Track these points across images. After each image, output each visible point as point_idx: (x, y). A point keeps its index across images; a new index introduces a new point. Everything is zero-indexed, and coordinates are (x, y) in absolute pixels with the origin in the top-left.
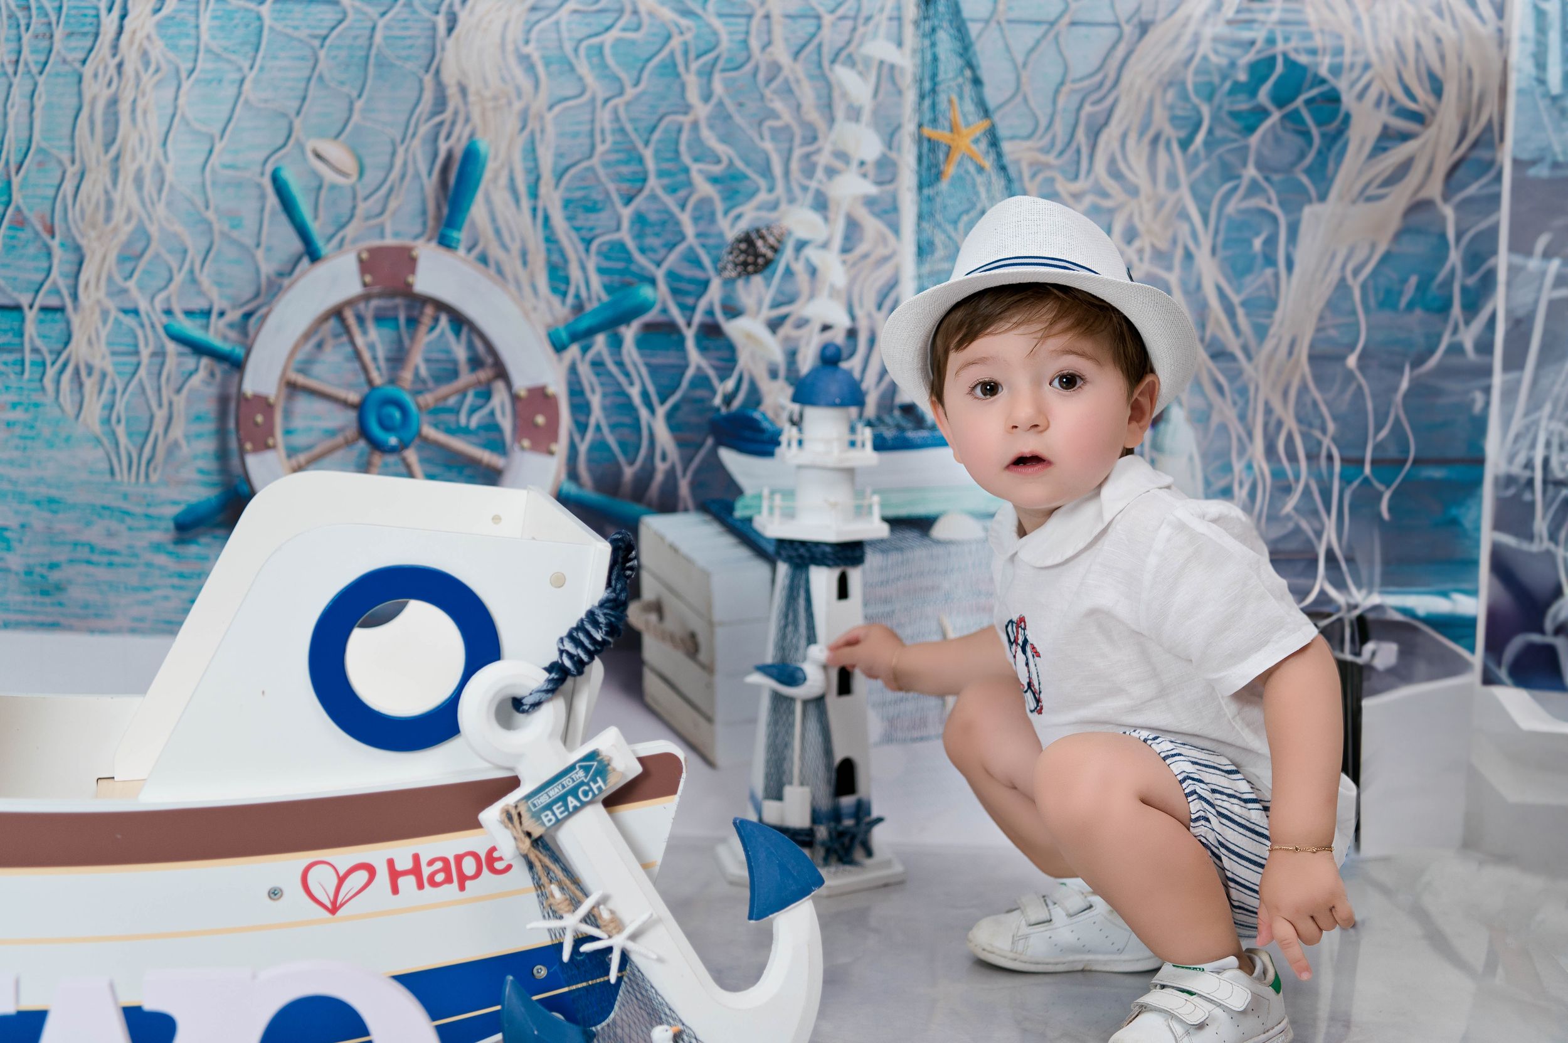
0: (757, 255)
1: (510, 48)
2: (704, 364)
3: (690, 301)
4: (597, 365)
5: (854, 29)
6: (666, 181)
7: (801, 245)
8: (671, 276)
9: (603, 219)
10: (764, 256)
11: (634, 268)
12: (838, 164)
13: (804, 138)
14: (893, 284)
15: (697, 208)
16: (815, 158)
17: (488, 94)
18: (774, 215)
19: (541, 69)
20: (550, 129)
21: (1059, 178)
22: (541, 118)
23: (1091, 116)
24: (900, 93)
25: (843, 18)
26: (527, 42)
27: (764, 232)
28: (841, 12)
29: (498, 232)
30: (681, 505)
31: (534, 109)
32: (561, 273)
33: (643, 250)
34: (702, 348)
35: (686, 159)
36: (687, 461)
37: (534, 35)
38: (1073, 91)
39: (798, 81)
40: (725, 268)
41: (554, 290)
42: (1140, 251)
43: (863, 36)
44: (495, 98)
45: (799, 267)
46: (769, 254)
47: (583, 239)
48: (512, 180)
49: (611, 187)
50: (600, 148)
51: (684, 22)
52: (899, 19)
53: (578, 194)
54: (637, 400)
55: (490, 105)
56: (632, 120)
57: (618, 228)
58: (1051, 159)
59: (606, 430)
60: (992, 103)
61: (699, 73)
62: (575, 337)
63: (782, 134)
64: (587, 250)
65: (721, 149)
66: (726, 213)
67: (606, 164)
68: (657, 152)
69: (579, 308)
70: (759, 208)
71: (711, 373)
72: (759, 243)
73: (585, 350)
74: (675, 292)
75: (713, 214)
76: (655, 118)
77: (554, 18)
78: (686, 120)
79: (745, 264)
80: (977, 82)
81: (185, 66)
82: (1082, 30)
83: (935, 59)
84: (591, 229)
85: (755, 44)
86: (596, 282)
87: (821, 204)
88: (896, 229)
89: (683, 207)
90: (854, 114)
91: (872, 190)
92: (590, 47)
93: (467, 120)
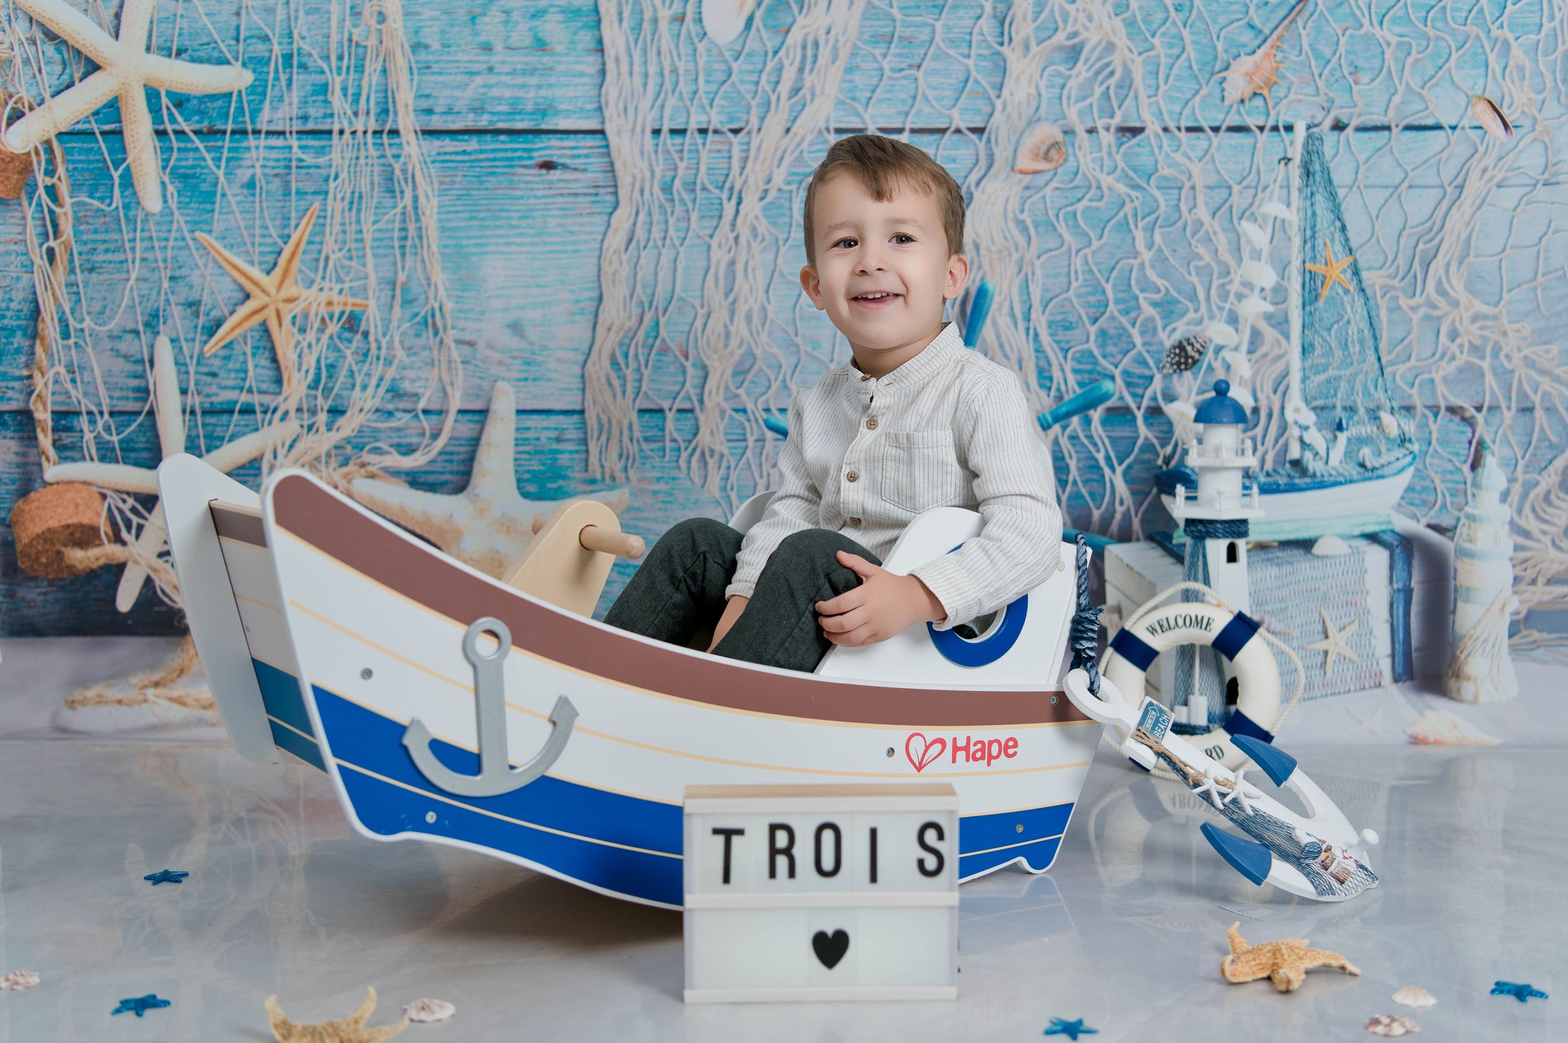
0: (1187, 357)
1: (1010, 215)
2: (1150, 435)
3: (1139, 391)
4: (1073, 438)
5: (1256, 195)
6: (1121, 306)
7: (1219, 349)
8: (1126, 373)
9: (1077, 333)
10: (1193, 358)
11: (1098, 368)
12: (1246, 291)
13: (1220, 273)
14: (1285, 374)
15: (1142, 325)
16: (1228, 287)
17: (994, 249)
18: (1199, 328)
19: (1032, 231)
20: (1039, 272)
21: (1402, 296)
22: (1033, 264)
23: (1423, 251)
24: (1290, 239)
25: (1245, 188)
26: (1022, 211)
27: (1193, 340)
28: (1245, 183)
29: (1001, 346)
30: (1134, 537)
31: (1026, 260)
32: (1047, 374)
33: (1105, 357)
34: (1149, 425)
35: (1136, 290)
36: (1138, 506)
37: (1027, 206)
38: (1410, 234)
39: (1215, 233)
40: (1164, 367)
41: (1042, 386)
42: (1461, 346)
43: (1263, 199)
44: (1000, 251)
45: (1217, 365)
46: (1196, 356)
47: (1062, 349)
48: (1012, 308)
49: (1082, 312)
50: (1074, 284)
51: (1133, 194)
52: (1288, 187)
53: (1059, 317)
54: (1102, 462)
55: (996, 256)
56: (1097, 264)
57: (1088, 340)
58: (1396, 283)
59: (1080, 484)
60: (1354, 244)
61: (1144, 229)
62: (1056, 419)
63: (1205, 272)
64: (1065, 358)
65: (1160, 282)
66: (1164, 328)
67: (1078, 296)
68: (1115, 285)
69: (1060, 398)
70: (1188, 324)
71: (1155, 442)
72: (1189, 348)
73: (1064, 428)
74: (1128, 385)
75: (1155, 329)
76: (1113, 262)
77: (1041, 194)
78: (1135, 263)
79: (1179, 364)
80: (1343, 228)
81: (782, 237)
82: (1418, 191)
83: (1314, 214)
84: (1068, 342)
85: (1184, 207)
86: (1072, 379)
87: (1233, 320)
88: (1287, 337)
89: (1134, 325)
90: (1257, 255)
91: (1270, 308)
92: (1067, 213)
93: (980, 267)
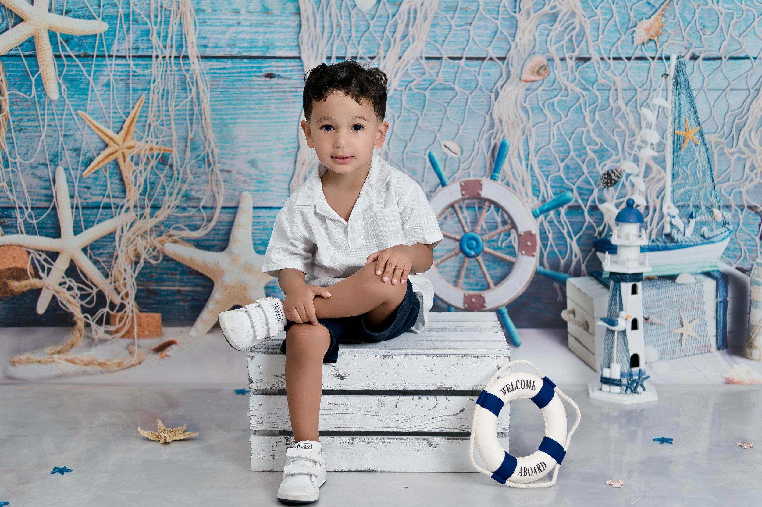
0: (611, 179)
1: (519, 104)
2: (591, 221)
3: (586, 197)
4: (551, 222)
5: (649, 94)
6: (577, 153)
7: (628, 175)
8: (579, 188)
9: (553, 167)
10: (614, 180)
11: (564, 185)
12: (643, 145)
13: (629, 135)
14: (663, 189)
15: (588, 162)
16: (633, 143)
17: (510, 122)
18: (618, 164)
19: (530, 112)
20: (533, 134)
21: (726, 147)
22: (530, 130)
23: (737, 123)
24: (667, 117)
25: (644, 90)
26: (525, 102)
27: (614, 170)
28: (644, 87)
29: (513, 173)
30: (582, 274)
31: (527, 127)
32: (537, 188)
33: (568, 179)
34: (591, 215)
35: (585, 144)
36: (584, 258)
37: (527, 100)
38: (731, 115)
39: (627, 114)
40: (599, 185)
41: (534, 194)
42: (756, 174)
43: (653, 96)
44: (513, 123)
45: (627, 184)
46: (616, 179)
47: (545, 175)
48: (519, 154)
49: (556, 156)
50: (552, 141)
51: (584, 93)
52: (667, 90)
53: (544, 158)
54: (566, 235)
55: (511, 126)
56: (564, 130)
57: (559, 171)
58: (723, 140)
59: (554, 246)
60: (701, 120)
61: (590, 112)
62: (542, 212)
63: (622, 134)
64: (547, 180)
65: (598, 140)
66: (599, 164)
67: (554, 147)
68: (574, 142)
69: (544, 201)
70: (612, 162)
71: (594, 224)
72: (613, 175)
73: (546, 217)
74: (580, 194)
75: (595, 164)
76: (573, 129)
77: (535, 93)
78: (585, 130)
79: (607, 183)
80: (695, 112)
81: (396, 115)
82: (735, 92)
83: (680, 104)
84: (549, 171)
85: (611, 100)
86: (550, 191)
87: (636, 160)
88: (665, 170)
89: (583, 162)
90: (649, 126)
91: (656, 154)
92: (549, 103)
93: (502, 132)
